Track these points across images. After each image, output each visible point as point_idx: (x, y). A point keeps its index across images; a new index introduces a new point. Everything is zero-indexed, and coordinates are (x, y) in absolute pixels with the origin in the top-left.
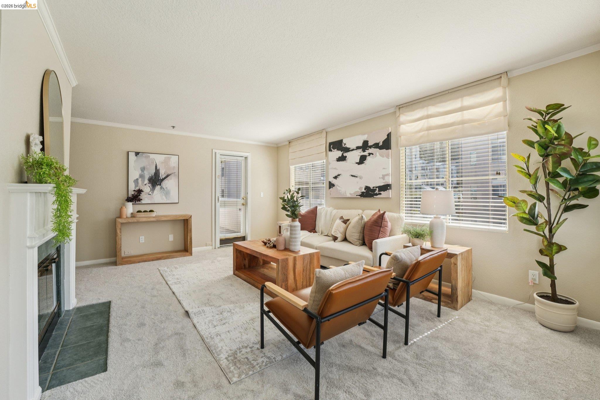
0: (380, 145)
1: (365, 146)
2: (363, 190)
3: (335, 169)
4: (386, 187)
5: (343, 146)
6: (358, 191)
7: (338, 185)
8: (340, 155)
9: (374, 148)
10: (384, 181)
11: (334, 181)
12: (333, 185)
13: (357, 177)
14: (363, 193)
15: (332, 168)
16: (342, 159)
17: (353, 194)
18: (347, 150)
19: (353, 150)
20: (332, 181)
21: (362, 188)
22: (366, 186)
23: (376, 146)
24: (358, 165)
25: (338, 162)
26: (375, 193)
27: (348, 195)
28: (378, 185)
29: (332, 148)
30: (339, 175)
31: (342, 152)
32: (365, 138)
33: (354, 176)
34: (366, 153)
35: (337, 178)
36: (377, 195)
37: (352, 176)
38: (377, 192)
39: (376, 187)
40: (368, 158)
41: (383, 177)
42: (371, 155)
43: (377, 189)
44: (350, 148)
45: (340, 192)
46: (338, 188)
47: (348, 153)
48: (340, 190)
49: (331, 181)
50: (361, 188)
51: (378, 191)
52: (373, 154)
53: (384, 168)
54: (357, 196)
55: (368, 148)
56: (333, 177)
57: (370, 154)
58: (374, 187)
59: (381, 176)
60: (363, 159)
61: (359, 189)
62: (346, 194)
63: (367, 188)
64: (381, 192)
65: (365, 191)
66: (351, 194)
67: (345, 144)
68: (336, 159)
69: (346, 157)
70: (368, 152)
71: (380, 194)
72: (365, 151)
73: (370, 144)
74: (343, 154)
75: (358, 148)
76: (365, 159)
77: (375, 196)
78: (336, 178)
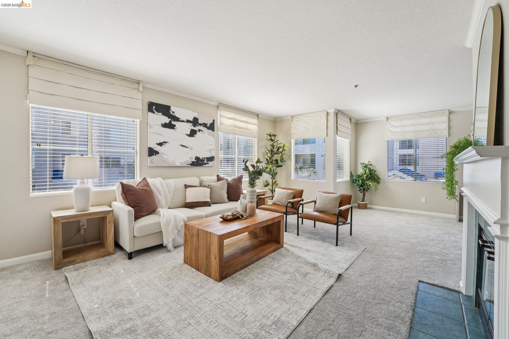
0: (208, 126)
1: (195, 122)
2: (194, 160)
3: (160, 134)
4: (211, 159)
5: (171, 113)
6: (188, 161)
7: (163, 153)
8: (168, 122)
9: (203, 126)
10: (211, 154)
11: (157, 148)
12: (157, 153)
13: (187, 147)
14: (193, 162)
15: (155, 133)
16: (169, 126)
17: (183, 163)
18: (177, 119)
19: (183, 121)
20: (156, 148)
21: (193, 158)
22: (196, 157)
23: (205, 125)
24: (189, 136)
25: (164, 128)
26: (204, 162)
27: (178, 164)
28: (206, 157)
29: (155, 109)
30: (166, 142)
31: (170, 119)
32: (196, 115)
33: (185, 147)
34: (196, 128)
35: (162, 146)
36: (205, 164)
37: (182, 145)
38: (205, 162)
39: (205, 158)
40: (198, 133)
41: (210, 151)
42: (201, 131)
43: (206, 159)
44: (180, 119)
45: (168, 160)
46: (163, 155)
47: (178, 123)
48: (167, 159)
49: (152, 147)
50: (191, 158)
51: (207, 161)
52: (202, 131)
53: (210, 144)
54: (187, 164)
55: (198, 125)
56: (157, 144)
57: (199, 130)
58: (203, 158)
59: (209, 150)
60: (193, 133)
61: (190, 159)
62: (175, 163)
63: (197, 158)
64: (208, 162)
65: (195, 161)
66: (180, 163)
67: (173, 112)
68: (162, 124)
69: (175, 126)
70: (198, 128)
71: (208, 163)
72: (196, 127)
73: (200, 122)
74: (170, 122)
75: (188, 121)
76: (196, 134)
77: (204, 165)
78: (160, 144)
